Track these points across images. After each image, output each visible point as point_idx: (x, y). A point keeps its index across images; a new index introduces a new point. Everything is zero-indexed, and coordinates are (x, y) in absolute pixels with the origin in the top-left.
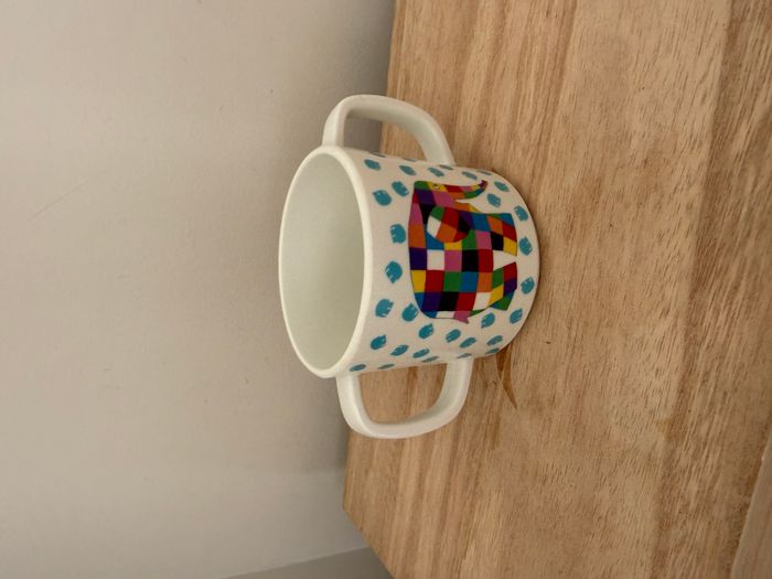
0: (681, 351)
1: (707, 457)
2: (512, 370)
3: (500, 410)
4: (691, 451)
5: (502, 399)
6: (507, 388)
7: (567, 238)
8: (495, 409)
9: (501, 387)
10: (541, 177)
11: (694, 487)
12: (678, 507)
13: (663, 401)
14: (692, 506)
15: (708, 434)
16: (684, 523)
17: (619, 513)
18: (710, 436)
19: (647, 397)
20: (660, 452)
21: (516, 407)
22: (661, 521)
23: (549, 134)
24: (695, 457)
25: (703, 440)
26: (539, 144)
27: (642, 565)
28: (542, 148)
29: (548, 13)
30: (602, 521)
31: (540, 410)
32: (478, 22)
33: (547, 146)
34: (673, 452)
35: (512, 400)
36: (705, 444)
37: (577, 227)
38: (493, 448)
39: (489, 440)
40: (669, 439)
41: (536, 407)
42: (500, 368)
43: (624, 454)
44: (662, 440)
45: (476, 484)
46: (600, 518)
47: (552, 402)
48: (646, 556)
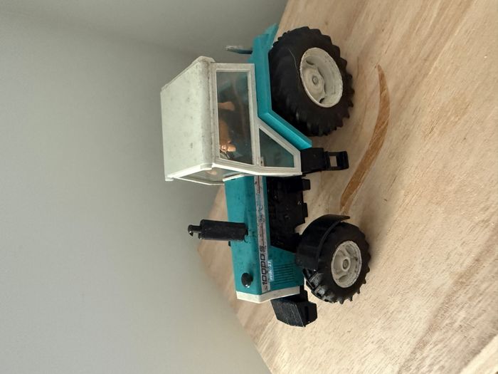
0: (487, 236)
1: (479, 302)
2: (351, 208)
4: (469, 296)
7: (425, 136)
11: (462, 314)
12: (447, 322)
13: (461, 261)
14: (456, 325)
15: (485, 290)
16: (447, 332)
17: (403, 312)
18: (487, 291)
19: (449, 255)
20: (446, 288)
23: (434, 59)
24: (470, 299)
25: (480, 292)
26: (426, 60)
27: (408, 343)
28: (427, 64)
30: (389, 314)
33: (431, 65)
34: (456, 292)
36: (481, 294)
37: (436, 131)
40: (456, 283)
42: (342, 204)
43: (419, 282)
44: (450, 282)
46: (388, 312)
48: (414, 342)
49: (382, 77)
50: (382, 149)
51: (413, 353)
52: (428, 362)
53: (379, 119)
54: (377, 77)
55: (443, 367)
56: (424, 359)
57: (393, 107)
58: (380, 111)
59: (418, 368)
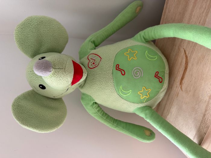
2: (183, 85)
3: (179, 91)
5: (180, 90)
6: (181, 88)
7: (197, 64)
8: (178, 91)
9: (180, 88)
10: (193, 52)
17: (199, 109)
19: (207, 92)
20: (207, 100)
21: (182, 91)
22: (206, 110)
23: (196, 46)
28: (194, 47)
29: (199, 23)
30: (196, 110)
31: (187, 92)
32: (184, 19)
33: (195, 47)
34: (209, 100)
35: (182, 90)
37: (199, 63)
38: (177, 98)
39: (176, 96)
40: (209, 98)
41: (187, 91)
42: (180, 84)
43: (201, 100)
44: (208, 98)
45: (172, 103)
47: (190, 91)
48: (202, 115)
49: (185, 51)
50: (188, 69)
51: (203, 118)
52: (206, 119)
53: (186, 61)
54: (184, 51)
55: (210, 119)
56: (205, 119)
57: (188, 58)
58: (186, 59)
59: (204, 122)
